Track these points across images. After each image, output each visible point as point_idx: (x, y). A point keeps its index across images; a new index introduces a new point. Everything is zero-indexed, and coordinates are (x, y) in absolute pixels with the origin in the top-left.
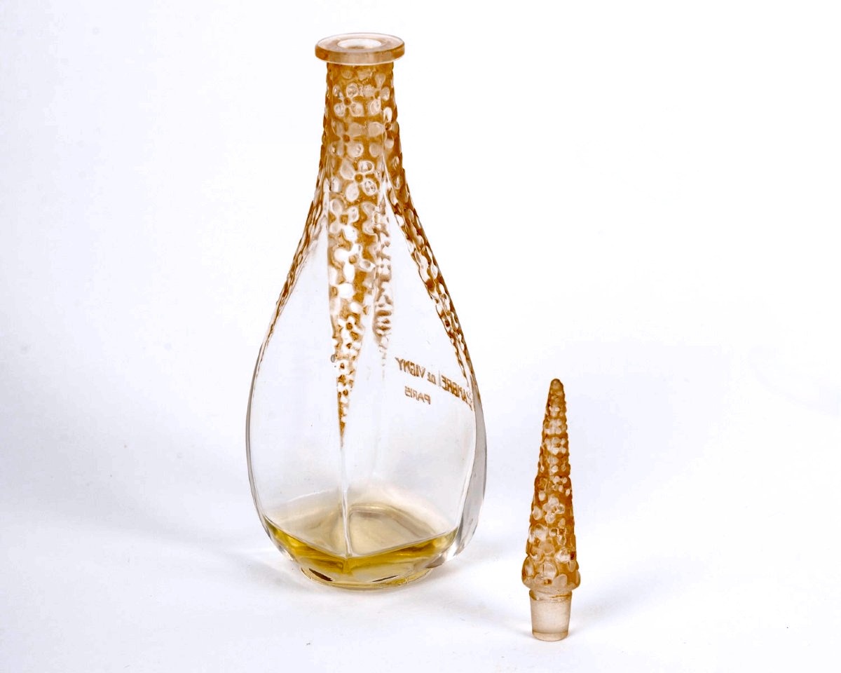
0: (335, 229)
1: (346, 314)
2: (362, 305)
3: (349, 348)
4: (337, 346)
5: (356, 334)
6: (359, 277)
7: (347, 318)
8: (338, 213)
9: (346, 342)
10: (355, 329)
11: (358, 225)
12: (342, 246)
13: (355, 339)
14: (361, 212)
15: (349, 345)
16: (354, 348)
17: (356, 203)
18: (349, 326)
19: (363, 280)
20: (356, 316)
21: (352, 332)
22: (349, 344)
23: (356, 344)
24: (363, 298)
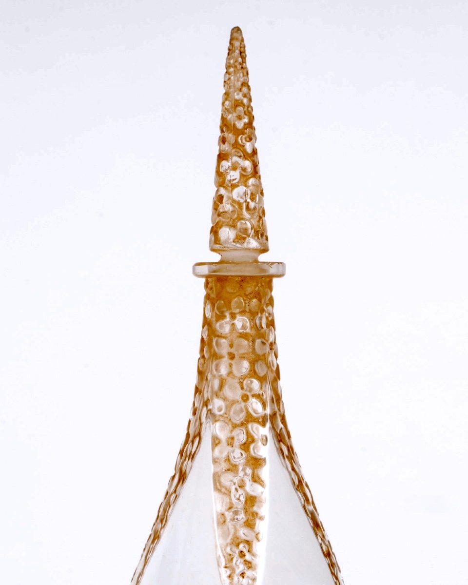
0: (221, 452)
1: (236, 542)
2: (255, 532)
3: (243, 577)
4: (229, 576)
5: (249, 562)
6: (248, 502)
7: (238, 545)
8: (223, 436)
9: (238, 571)
10: (248, 557)
11: (245, 447)
12: (229, 470)
13: (249, 568)
14: (248, 434)
15: (242, 575)
16: (248, 577)
17: (242, 424)
18: (242, 554)
19: (254, 506)
20: (248, 542)
21: (245, 561)
22: (243, 573)
23: (249, 573)
24: (255, 525)
